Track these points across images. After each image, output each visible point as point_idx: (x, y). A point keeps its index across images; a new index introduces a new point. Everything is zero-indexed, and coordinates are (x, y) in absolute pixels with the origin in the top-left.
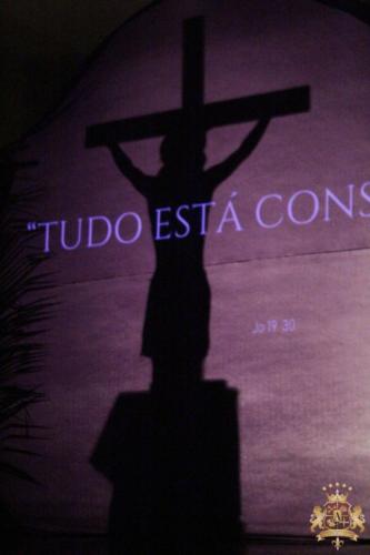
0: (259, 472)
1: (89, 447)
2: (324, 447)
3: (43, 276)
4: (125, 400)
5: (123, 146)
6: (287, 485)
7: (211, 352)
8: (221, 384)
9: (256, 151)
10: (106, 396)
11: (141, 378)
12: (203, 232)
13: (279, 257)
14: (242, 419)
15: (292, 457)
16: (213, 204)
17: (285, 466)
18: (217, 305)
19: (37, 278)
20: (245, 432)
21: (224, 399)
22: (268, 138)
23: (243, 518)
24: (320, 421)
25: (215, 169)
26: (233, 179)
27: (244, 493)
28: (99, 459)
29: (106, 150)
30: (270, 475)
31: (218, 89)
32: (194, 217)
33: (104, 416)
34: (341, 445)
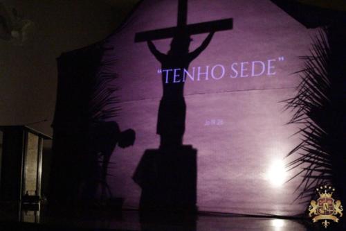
0: (205, 185)
1: (132, 172)
2: (233, 175)
3: (114, 97)
4: (149, 153)
5: (153, 42)
6: (216, 191)
8: (190, 147)
9: (208, 46)
10: (140, 151)
13: (217, 92)
14: (199, 162)
15: (219, 179)
17: (216, 183)
18: (189, 112)
19: (111, 98)
20: (200, 168)
21: (191, 153)
23: (197, 205)
24: (232, 164)
25: (191, 53)
26: (199, 57)
27: (199, 194)
28: (135, 178)
29: (145, 43)
30: (210, 187)
32: (181, 73)
33: (139, 159)
34: (241, 174)
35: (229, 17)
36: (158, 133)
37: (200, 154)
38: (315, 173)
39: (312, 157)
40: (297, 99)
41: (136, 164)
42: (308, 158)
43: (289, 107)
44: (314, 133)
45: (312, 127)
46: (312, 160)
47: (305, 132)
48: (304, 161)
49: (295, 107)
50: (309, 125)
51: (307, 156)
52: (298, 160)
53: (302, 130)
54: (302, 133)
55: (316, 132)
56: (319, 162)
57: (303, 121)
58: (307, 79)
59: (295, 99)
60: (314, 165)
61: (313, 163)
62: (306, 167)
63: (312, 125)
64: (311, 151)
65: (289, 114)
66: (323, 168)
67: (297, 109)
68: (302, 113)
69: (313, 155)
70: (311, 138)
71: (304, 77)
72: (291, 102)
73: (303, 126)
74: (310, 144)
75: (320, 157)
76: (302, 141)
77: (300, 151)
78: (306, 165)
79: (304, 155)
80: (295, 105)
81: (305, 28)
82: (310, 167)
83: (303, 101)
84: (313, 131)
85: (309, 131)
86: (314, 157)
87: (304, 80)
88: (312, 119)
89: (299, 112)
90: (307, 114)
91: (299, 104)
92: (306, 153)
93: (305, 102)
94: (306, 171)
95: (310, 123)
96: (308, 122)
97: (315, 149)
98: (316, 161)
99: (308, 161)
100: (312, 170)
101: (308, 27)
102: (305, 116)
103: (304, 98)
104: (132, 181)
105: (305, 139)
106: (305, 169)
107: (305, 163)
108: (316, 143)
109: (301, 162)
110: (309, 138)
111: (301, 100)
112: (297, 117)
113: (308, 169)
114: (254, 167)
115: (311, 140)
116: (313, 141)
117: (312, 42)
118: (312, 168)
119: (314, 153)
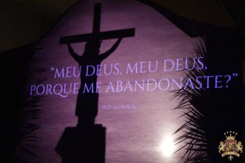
0: (112, 155)
1: (55, 145)
4: (68, 130)
7: (98, 114)
8: (100, 126)
10: (61, 128)
11: (74, 123)
13: (122, 84)
14: (107, 137)
16: (101, 65)
17: (120, 153)
20: (108, 142)
21: (101, 130)
22: (121, 44)
24: (132, 139)
31: (104, 27)
33: (60, 135)
34: (139, 147)
35: (132, 27)
36: (76, 115)
37: (108, 131)
38: (195, 147)
39: (193, 135)
40: (183, 90)
41: (58, 139)
42: (190, 135)
43: (177, 96)
44: (195, 116)
45: (193, 112)
46: (193, 136)
47: (188, 115)
48: (188, 137)
49: (181, 96)
50: (191, 110)
51: (189, 133)
52: (183, 137)
53: (186, 114)
54: (186, 116)
55: (196, 116)
56: (199, 138)
57: (187, 107)
58: (190, 75)
59: (181, 90)
60: (195, 141)
61: (194, 139)
62: (188, 142)
63: (193, 110)
64: (192, 130)
65: (176, 102)
66: (201, 143)
67: (182, 97)
68: (186, 100)
69: (194, 133)
70: (192, 120)
71: (188, 73)
72: (178, 93)
73: (187, 111)
74: (191, 124)
75: (199, 135)
76: (186, 122)
77: (184, 129)
78: (189, 140)
79: (188, 133)
80: (181, 95)
81: (189, 37)
82: (192, 142)
83: (187, 92)
84: (194, 114)
85: (191, 114)
86: (194, 135)
87: (188, 76)
88: (194, 106)
89: (183, 100)
90: (190, 102)
91: (184, 94)
92: (189, 131)
93: (189, 93)
94: (188, 145)
95: (192, 109)
96: (191, 108)
97: (196, 128)
98: (196, 137)
99: (190, 137)
100: (193, 144)
101: (191, 36)
102: (188, 103)
103: (188, 89)
104: (55, 152)
105: (188, 120)
106: (188, 143)
107: (188, 139)
108: (196, 124)
109: (184, 138)
110: (190, 120)
111: (185, 90)
112: (182, 104)
113: (190, 143)
114: (149, 142)
115: (192, 121)
116: (194, 122)
117: (194, 47)
118: (193, 142)
119: (194, 132)
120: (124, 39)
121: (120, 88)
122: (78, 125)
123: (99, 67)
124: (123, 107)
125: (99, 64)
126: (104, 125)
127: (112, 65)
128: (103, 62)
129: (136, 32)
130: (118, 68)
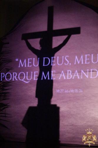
0: (64, 128)
1: (21, 120)
2: (81, 123)
4: (30, 108)
6: (71, 132)
7: (53, 97)
8: (55, 106)
10: (26, 107)
11: (35, 103)
12: (52, 65)
14: (61, 115)
15: (73, 125)
16: (55, 57)
17: (71, 127)
20: (61, 118)
21: (56, 109)
22: (70, 40)
27: (61, 133)
28: (23, 123)
30: (67, 129)
31: (57, 26)
35: (78, 26)
36: (36, 97)
37: (61, 110)
41: (24, 115)
104: (21, 125)
120: (73, 36)
121: (70, 76)
122: (38, 105)
123: (53, 58)
124: (72, 91)
125: (53, 56)
126: (58, 105)
127: (63, 57)
128: (56, 54)
129: (82, 30)
130: (68, 60)
